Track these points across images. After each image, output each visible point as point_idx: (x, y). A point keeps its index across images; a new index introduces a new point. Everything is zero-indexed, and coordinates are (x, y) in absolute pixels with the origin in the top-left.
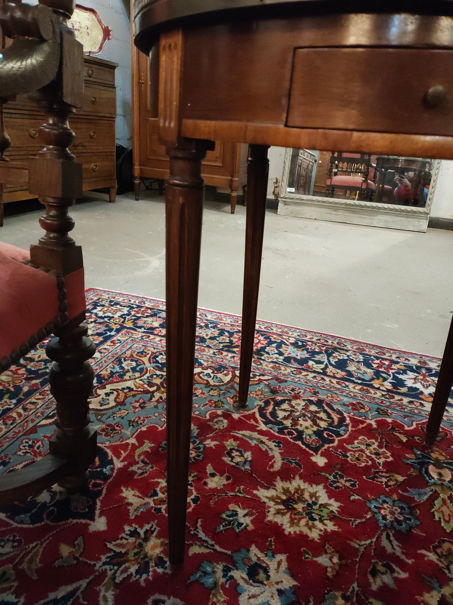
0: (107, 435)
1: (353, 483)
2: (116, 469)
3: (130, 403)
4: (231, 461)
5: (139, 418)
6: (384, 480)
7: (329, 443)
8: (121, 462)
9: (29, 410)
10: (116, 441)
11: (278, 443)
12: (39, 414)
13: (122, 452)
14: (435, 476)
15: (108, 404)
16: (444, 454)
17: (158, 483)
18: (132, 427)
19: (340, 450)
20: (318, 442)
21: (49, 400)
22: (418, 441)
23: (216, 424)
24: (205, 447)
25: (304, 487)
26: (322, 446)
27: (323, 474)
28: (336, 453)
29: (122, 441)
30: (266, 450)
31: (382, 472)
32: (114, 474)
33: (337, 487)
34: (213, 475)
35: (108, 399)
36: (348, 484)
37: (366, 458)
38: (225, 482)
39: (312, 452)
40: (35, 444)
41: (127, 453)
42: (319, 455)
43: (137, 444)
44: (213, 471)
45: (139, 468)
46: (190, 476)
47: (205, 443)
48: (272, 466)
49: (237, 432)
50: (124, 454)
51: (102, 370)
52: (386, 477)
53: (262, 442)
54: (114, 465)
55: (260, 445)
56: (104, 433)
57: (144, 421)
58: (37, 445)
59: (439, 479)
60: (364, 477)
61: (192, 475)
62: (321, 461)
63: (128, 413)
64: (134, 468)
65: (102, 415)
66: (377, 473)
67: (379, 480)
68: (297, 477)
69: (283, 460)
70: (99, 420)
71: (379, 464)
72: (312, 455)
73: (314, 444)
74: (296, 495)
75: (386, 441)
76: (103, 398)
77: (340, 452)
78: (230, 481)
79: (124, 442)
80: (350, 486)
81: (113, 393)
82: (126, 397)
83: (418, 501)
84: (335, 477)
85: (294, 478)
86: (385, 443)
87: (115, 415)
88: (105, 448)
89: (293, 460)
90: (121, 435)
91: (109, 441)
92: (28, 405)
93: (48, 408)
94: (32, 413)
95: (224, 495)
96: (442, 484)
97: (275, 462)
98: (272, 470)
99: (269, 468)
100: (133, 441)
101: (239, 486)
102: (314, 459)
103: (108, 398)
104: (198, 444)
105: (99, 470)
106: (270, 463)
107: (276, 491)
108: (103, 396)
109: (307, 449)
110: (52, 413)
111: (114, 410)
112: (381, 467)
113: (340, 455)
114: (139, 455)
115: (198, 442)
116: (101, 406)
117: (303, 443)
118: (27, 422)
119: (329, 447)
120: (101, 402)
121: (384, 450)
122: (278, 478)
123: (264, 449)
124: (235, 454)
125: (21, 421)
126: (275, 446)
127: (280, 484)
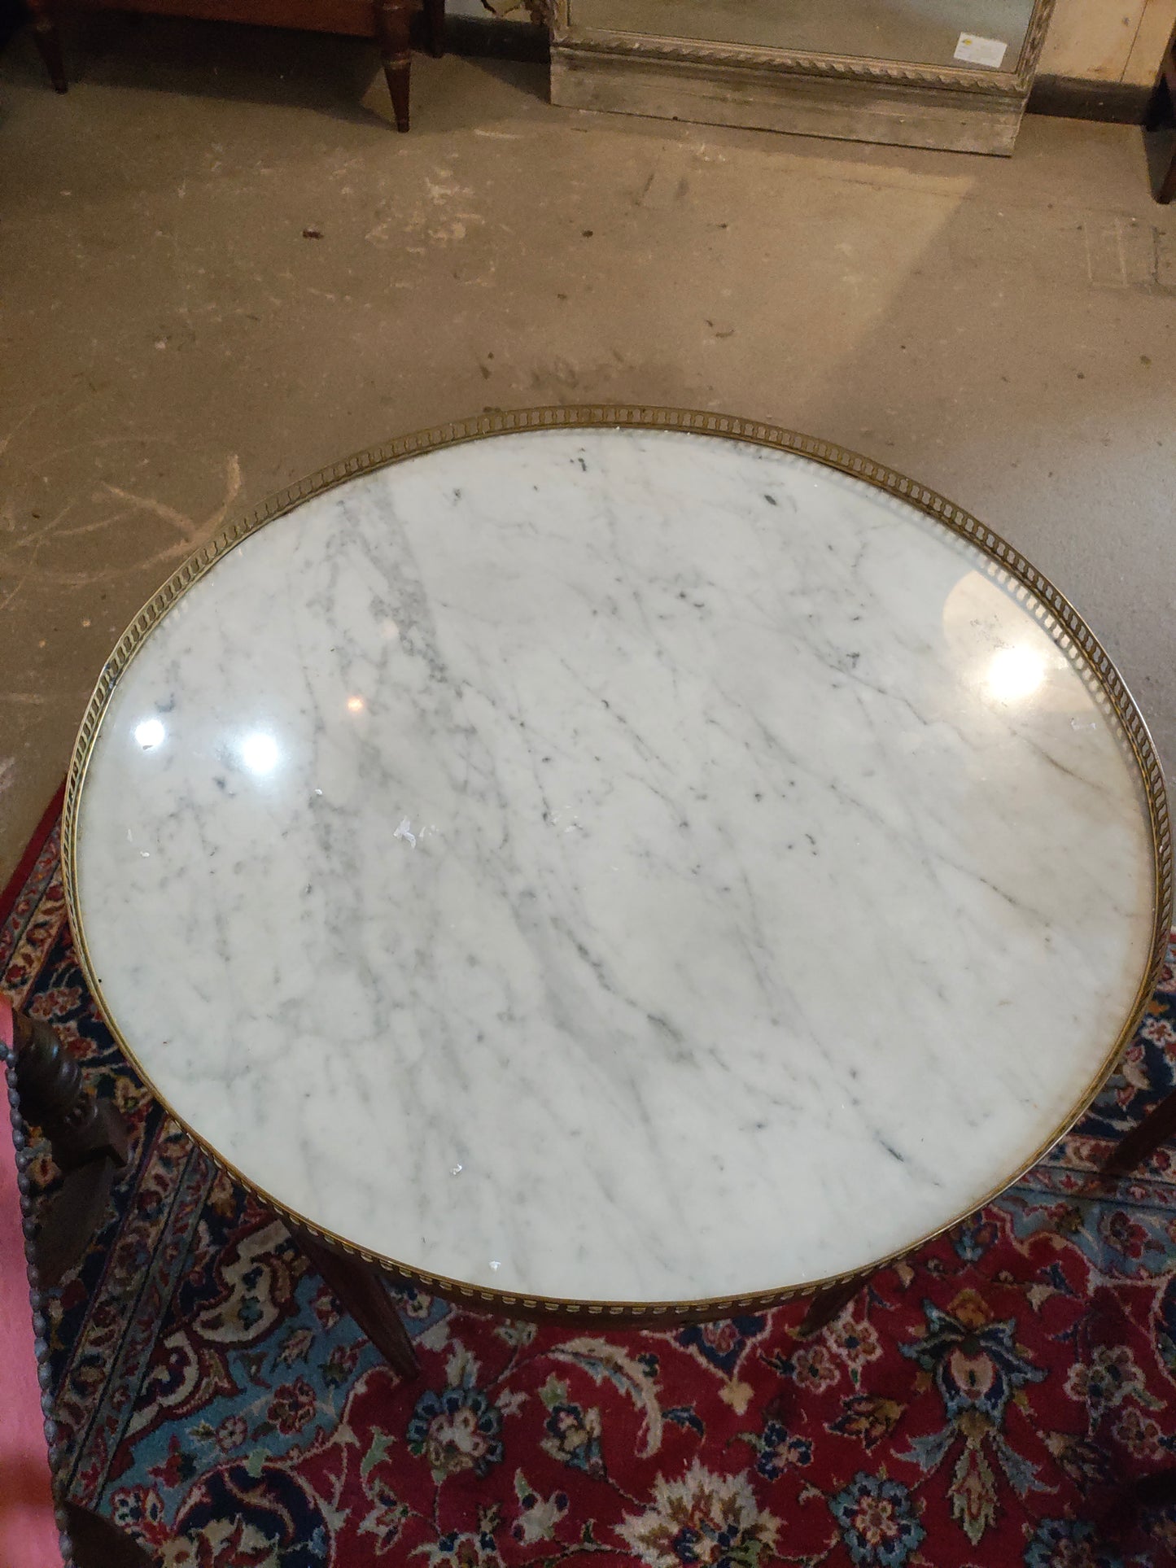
0: (286, 1428)
1: (804, 1449)
2: (333, 1534)
3: (310, 1302)
4: (561, 1449)
5: (341, 1349)
6: (864, 1424)
7: (754, 1335)
8: (338, 1510)
9: (90, 1389)
10: (312, 1445)
11: (650, 1362)
12: (118, 1397)
13: (333, 1478)
14: (962, 1384)
15: (261, 1315)
16: (984, 1305)
17: (426, 1557)
18: (332, 1387)
19: (777, 1351)
20: (732, 1335)
21: (124, 1337)
22: (935, 1274)
23: (511, 1331)
24: (500, 1418)
25: (711, 1488)
26: (741, 1345)
27: (746, 1437)
28: (770, 1363)
29: (323, 1443)
30: (628, 1393)
31: (860, 1401)
32: (333, 1553)
33: (775, 1471)
34: (530, 1502)
35: (255, 1299)
36: (793, 1456)
37: (827, 1365)
38: (557, 1517)
39: (720, 1374)
40: (144, 1502)
41: (343, 1478)
42: (735, 1379)
43: (358, 1444)
44: (529, 1491)
45: (379, 1521)
46: (486, 1516)
47: (500, 1403)
48: (644, 1443)
49: (561, 1346)
50: (338, 1487)
51: (211, 1189)
52: (867, 1415)
53: (618, 1369)
54: (326, 1527)
55: (614, 1381)
56: (278, 1423)
57: (354, 1358)
58: (149, 1506)
59: (969, 1393)
60: (826, 1425)
61: (490, 1514)
62: (738, 1397)
63: (314, 1338)
64: (368, 1524)
65: (258, 1361)
66: (848, 1405)
67: (854, 1426)
68: (696, 1462)
69: (664, 1415)
70: (256, 1380)
71: (855, 1372)
72: (721, 1384)
73: (724, 1346)
74: (698, 1515)
75: (871, 1292)
76: (243, 1299)
77: (778, 1357)
78: (566, 1512)
79: (329, 1445)
80: (799, 1460)
81: (258, 1272)
82: (295, 1282)
83: (925, 1470)
84: (769, 1442)
85: (689, 1468)
86: (868, 1299)
87: (287, 1353)
88: (294, 1474)
89: (684, 1410)
90: (317, 1422)
91: (297, 1446)
92: (84, 1369)
93: (130, 1371)
94: (101, 1400)
95: (558, 1555)
96: (973, 1407)
97: (648, 1429)
98: (644, 1456)
99: (640, 1451)
100: (345, 1436)
101: (585, 1522)
102: (725, 1394)
103: (253, 1293)
104: (484, 1413)
105: (298, 1547)
106: (640, 1433)
107: (659, 1513)
108: (240, 1290)
109: (712, 1368)
110: (146, 1385)
111: (280, 1334)
112: (857, 1386)
113: (776, 1366)
114: (371, 1480)
115: (483, 1407)
116: (247, 1327)
117: (703, 1351)
118: (101, 1431)
119: (754, 1348)
120: (245, 1314)
121: (865, 1324)
122: (659, 1475)
123: (622, 1391)
124: (567, 1421)
125: (88, 1434)
126: (646, 1374)
127: (665, 1492)
